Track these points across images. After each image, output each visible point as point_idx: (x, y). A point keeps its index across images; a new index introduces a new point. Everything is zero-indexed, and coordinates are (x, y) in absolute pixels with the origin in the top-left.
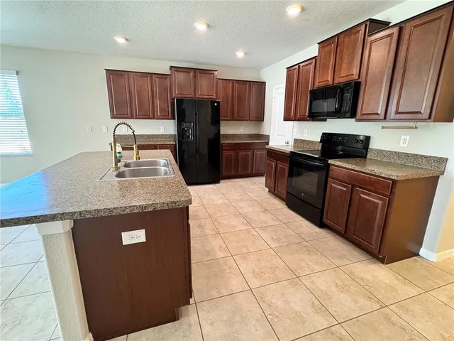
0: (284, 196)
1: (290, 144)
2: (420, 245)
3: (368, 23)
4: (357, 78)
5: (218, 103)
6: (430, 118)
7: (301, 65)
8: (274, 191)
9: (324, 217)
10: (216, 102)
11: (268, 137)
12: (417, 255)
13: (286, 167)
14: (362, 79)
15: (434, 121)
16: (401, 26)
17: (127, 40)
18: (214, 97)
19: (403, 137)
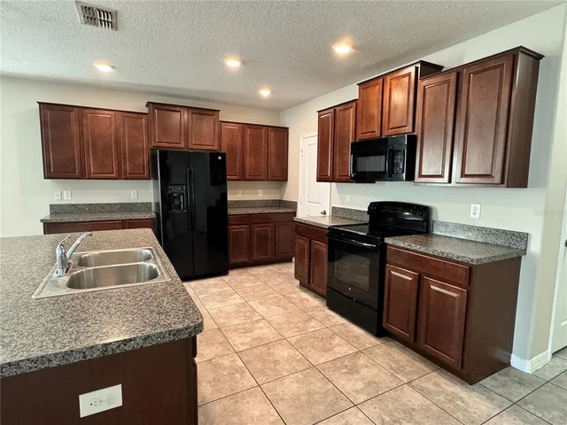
0: (324, 291)
1: (328, 214)
2: (510, 350)
3: (419, 65)
4: (411, 131)
5: (223, 155)
6: (502, 182)
7: (337, 109)
8: (307, 284)
9: (384, 320)
10: (219, 154)
11: (294, 205)
12: (508, 365)
13: (323, 248)
14: (418, 132)
15: (507, 187)
16: (458, 72)
17: (113, 68)
18: (215, 148)
19: (473, 206)
